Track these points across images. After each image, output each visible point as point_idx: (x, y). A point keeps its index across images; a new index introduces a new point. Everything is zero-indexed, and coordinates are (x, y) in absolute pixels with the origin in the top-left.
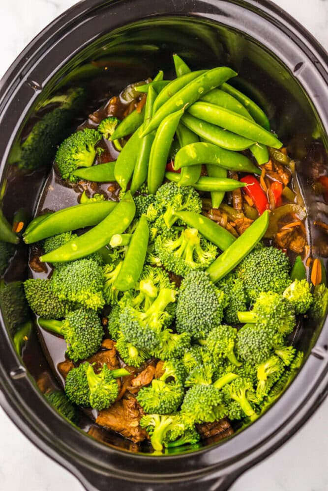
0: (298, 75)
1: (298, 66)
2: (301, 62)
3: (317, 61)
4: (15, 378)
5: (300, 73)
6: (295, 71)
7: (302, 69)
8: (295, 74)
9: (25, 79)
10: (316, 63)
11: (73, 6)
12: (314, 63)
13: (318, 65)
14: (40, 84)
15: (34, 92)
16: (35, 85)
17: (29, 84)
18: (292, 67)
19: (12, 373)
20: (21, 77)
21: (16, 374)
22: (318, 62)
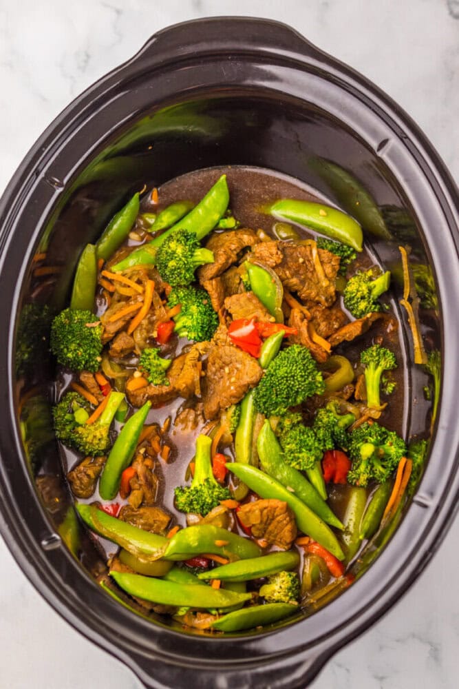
1: (383, 144)
2: (386, 138)
3: (405, 136)
4: (48, 548)
5: (386, 152)
6: (379, 150)
7: (387, 147)
8: (379, 154)
9: (42, 175)
10: (404, 139)
13: (406, 140)
14: (62, 180)
15: (54, 191)
16: (56, 182)
17: (48, 181)
18: (374, 145)
19: (44, 543)
20: (37, 173)
21: (49, 544)
22: (407, 137)
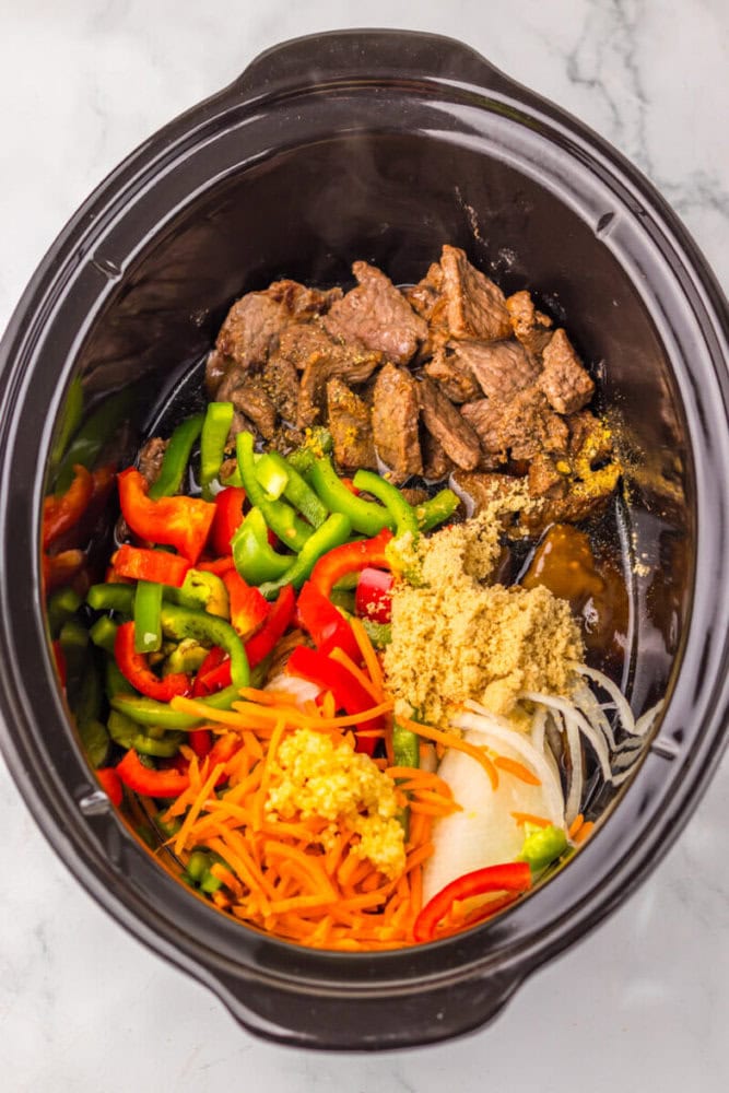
0: (605, 238)
1: (606, 220)
2: (609, 211)
5: (610, 232)
6: (599, 229)
7: (612, 226)
8: (600, 236)
9: (88, 257)
10: (641, 216)
11: (177, 118)
12: (635, 215)
14: (119, 264)
15: (106, 281)
16: (109, 267)
18: (593, 222)
20: (81, 254)
22: (645, 213)
